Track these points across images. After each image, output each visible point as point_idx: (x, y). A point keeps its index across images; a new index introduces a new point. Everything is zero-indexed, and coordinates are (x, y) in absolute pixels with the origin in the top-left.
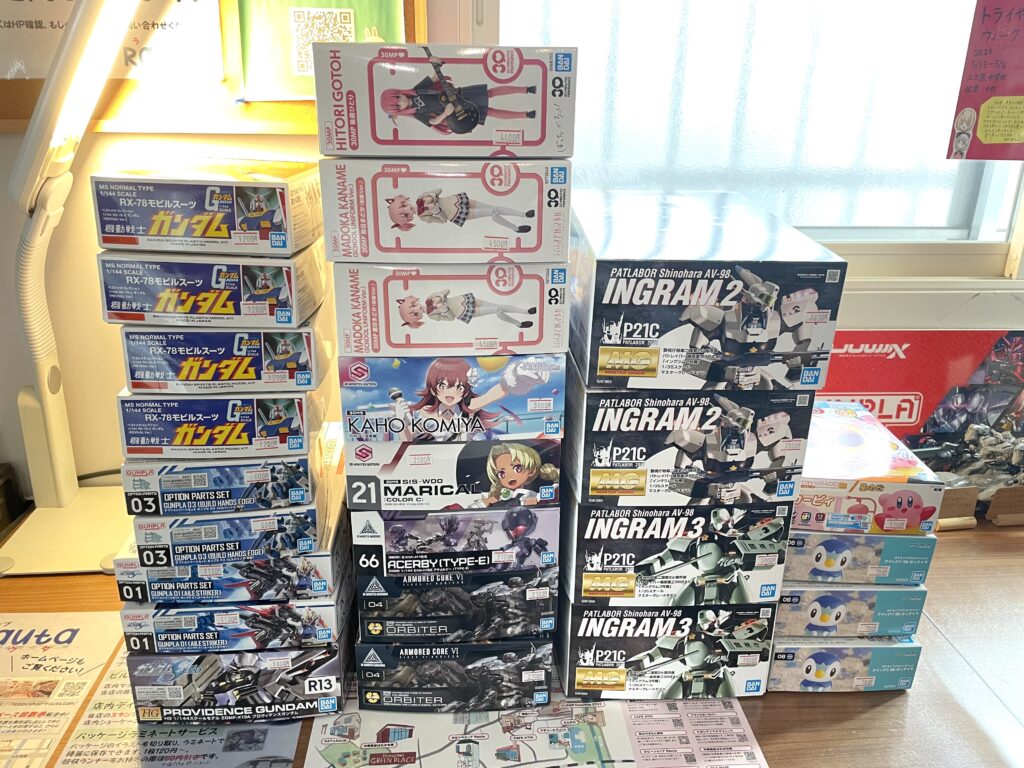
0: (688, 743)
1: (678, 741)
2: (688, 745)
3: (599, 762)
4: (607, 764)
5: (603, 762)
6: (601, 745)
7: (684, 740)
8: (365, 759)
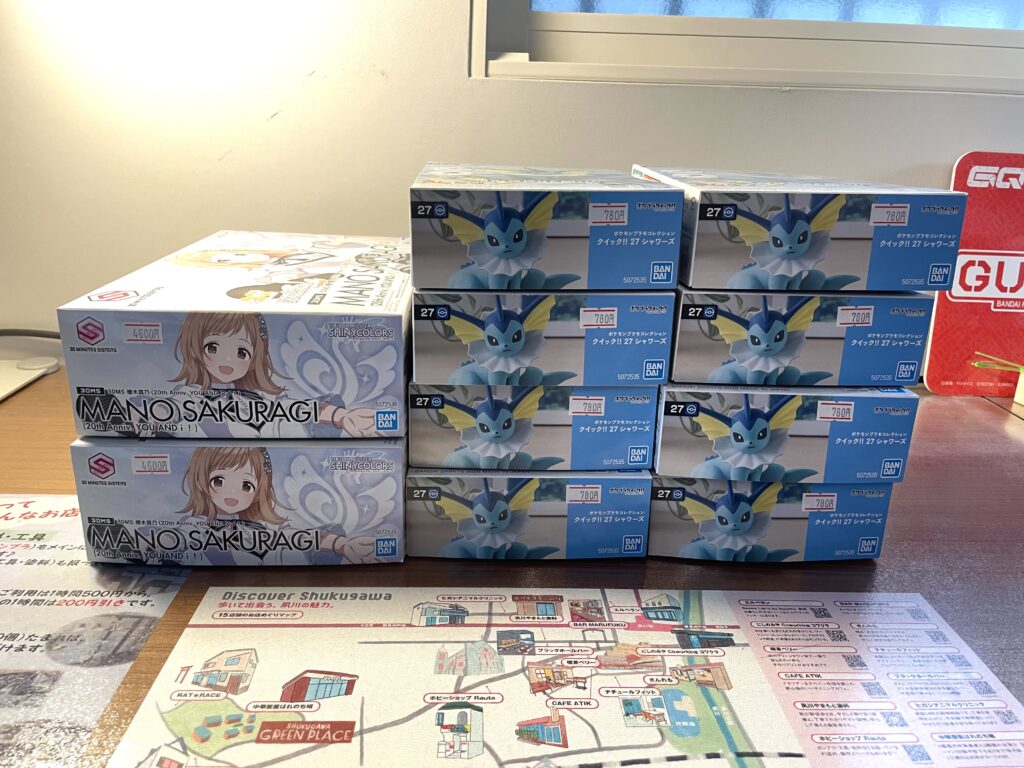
0: (904, 724)
1: (883, 721)
2: (905, 730)
3: (732, 756)
4: (747, 760)
5: (739, 755)
6: (730, 722)
7: (895, 719)
8: (249, 730)
